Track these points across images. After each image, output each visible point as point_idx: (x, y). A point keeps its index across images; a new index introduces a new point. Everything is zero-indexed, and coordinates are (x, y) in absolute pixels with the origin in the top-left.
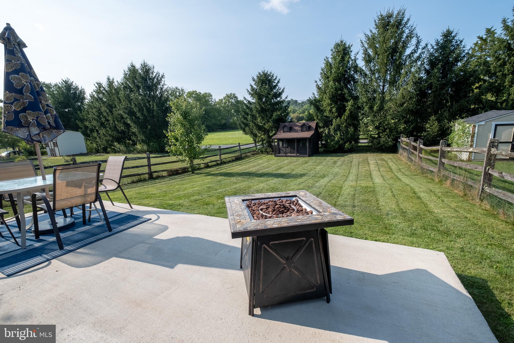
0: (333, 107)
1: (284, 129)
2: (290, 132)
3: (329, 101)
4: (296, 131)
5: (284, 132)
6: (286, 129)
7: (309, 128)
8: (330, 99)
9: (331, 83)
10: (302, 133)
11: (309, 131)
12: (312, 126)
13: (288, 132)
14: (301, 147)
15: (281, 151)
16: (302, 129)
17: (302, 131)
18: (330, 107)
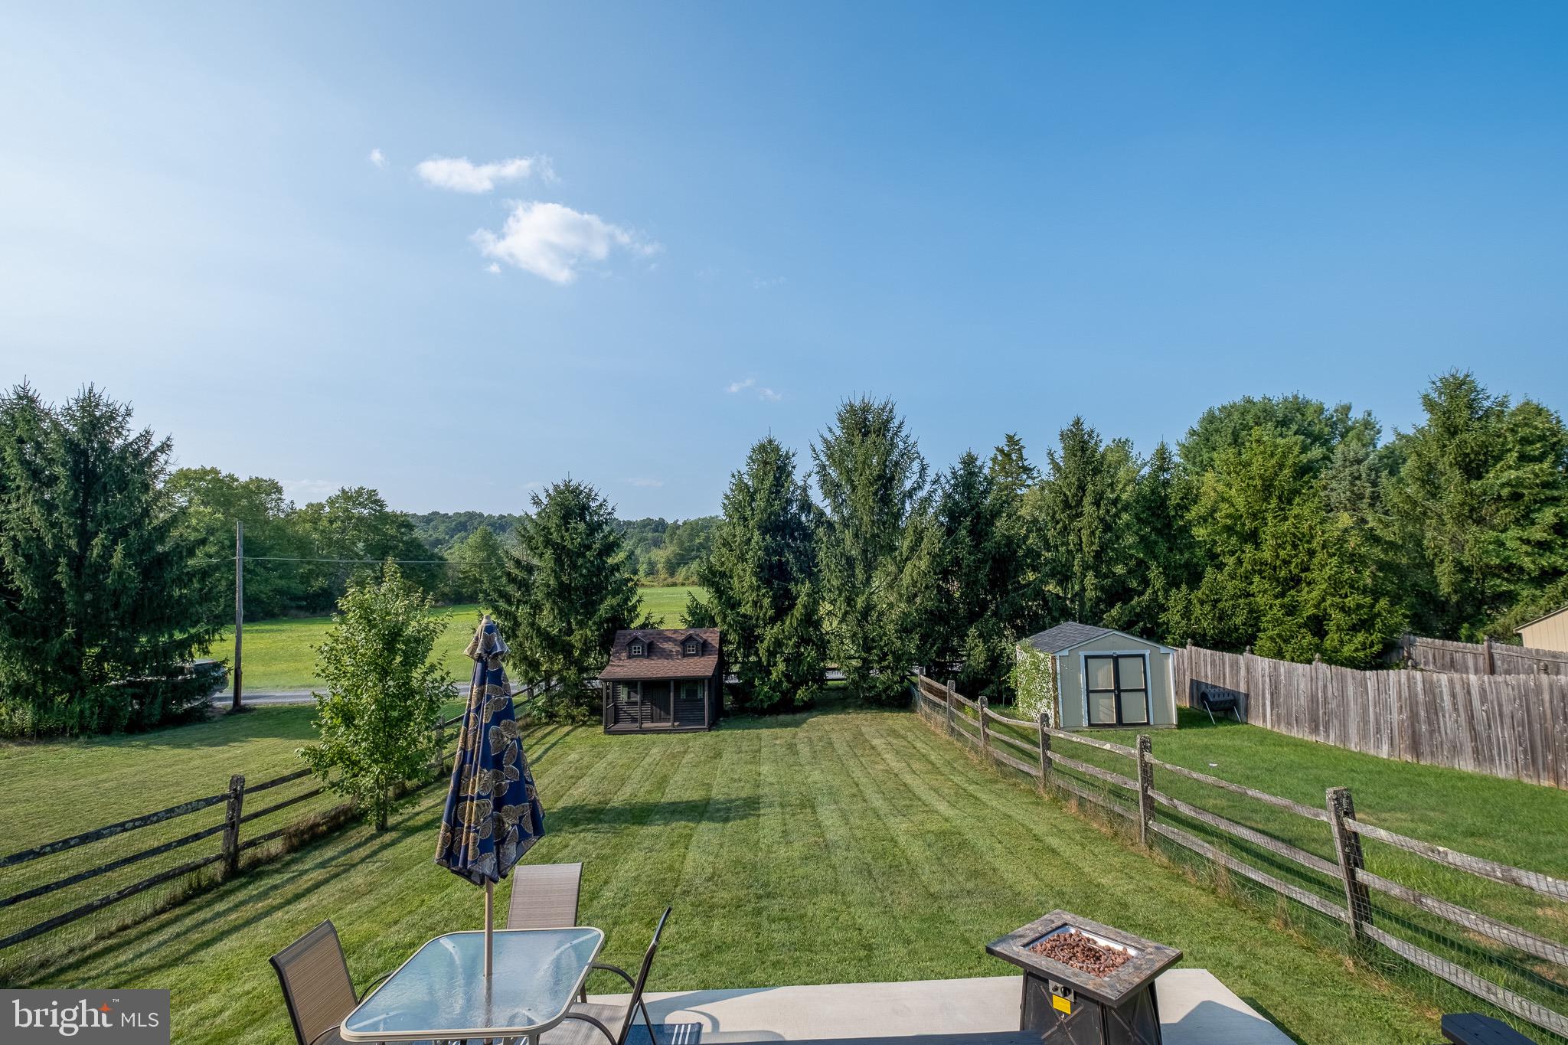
0: (764, 595)
1: (630, 651)
2: (648, 657)
3: (754, 579)
4: (667, 655)
5: (630, 657)
6: (637, 649)
7: (704, 648)
8: (755, 574)
9: (757, 536)
10: (685, 660)
11: (703, 655)
12: (710, 640)
13: (643, 656)
14: (685, 701)
15: (622, 716)
16: (684, 650)
17: (685, 655)
18: (754, 595)
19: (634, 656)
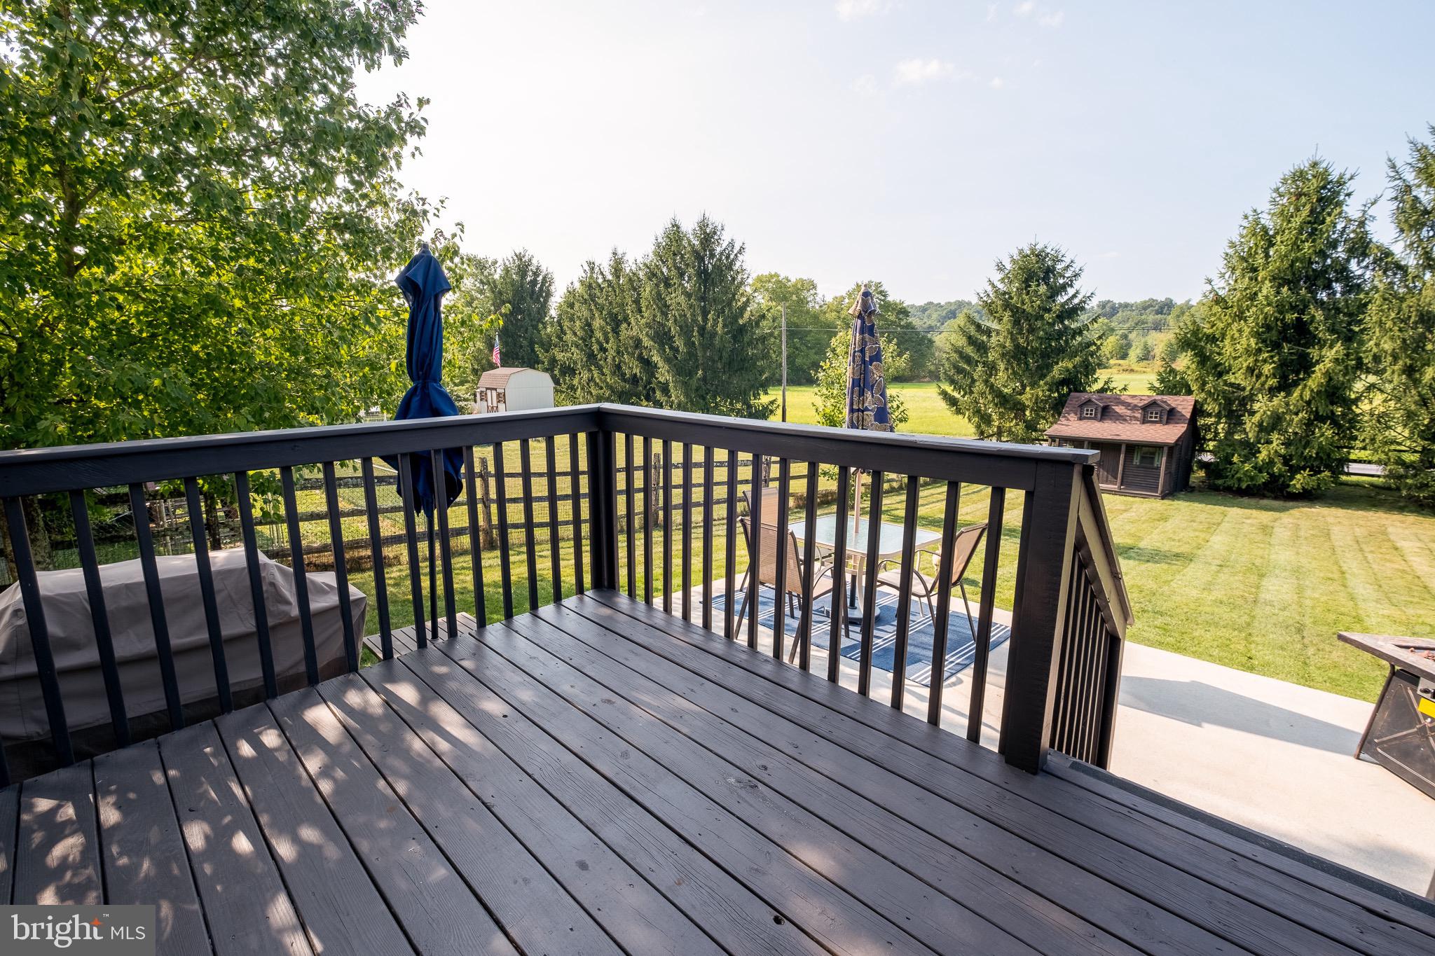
0: (1265, 361)
1: (1082, 413)
2: (1102, 419)
3: (1253, 341)
4: (1124, 420)
5: (1080, 419)
6: (1090, 411)
7: (1171, 415)
8: (1257, 335)
9: (1267, 289)
10: (1144, 426)
11: (1167, 423)
12: (1179, 409)
13: (1095, 418)
14: (1138, 467)
16: (1144, 417)
17: (1144, 421)
18: (1251, 360)
19: (1085, 418)
